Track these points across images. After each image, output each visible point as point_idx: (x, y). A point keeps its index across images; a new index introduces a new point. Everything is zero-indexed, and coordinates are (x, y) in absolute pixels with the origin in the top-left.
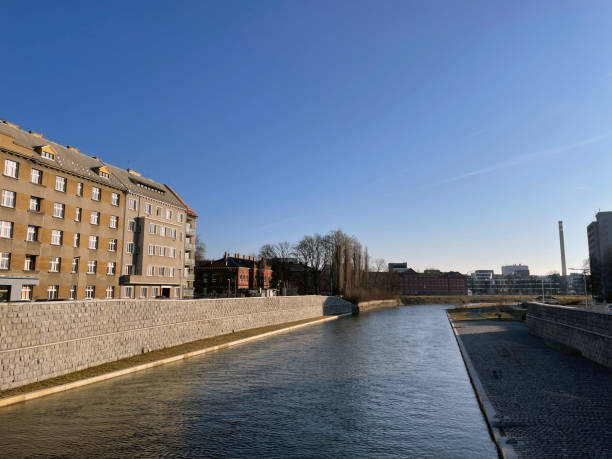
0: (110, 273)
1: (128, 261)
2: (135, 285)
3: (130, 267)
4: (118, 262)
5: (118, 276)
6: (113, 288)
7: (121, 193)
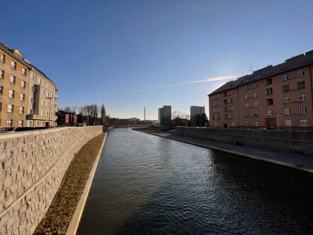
0: (21, 113)
1: (30, 107)
2: (34, 120)
3: (31, 110)
4: (25, 107)
5: (25, 114)
6: (22, 121)
7: (27, 69)
